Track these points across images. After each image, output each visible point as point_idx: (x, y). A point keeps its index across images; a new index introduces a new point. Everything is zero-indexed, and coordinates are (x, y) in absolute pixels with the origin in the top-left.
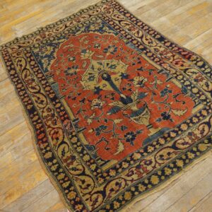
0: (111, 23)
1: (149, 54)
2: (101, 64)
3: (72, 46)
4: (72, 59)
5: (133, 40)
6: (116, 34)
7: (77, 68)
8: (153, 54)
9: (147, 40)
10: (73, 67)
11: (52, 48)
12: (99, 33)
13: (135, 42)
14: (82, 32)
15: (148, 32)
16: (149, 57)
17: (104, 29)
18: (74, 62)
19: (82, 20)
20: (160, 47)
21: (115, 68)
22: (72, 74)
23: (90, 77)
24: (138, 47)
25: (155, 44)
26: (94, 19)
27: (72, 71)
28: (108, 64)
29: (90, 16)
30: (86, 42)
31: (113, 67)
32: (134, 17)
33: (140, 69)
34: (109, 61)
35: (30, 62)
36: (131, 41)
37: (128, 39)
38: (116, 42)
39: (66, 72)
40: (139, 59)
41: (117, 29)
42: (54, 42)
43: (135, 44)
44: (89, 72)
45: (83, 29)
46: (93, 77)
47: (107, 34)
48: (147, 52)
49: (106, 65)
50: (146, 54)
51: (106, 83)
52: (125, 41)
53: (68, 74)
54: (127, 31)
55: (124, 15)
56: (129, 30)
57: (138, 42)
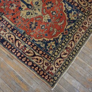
0: (41, 52)
1: (9, 26)
2: (36, 14)
3: (59, 24)
4: (54, 13)
5: (21, 36)
6: (33, 40)
7: (48, 8)
8: (7, 26)
9: (12, 39)
10: (50, 8)
11: (71, 19)
12: (46, 39)
13: (20, 35)
14: (58, 38)
15: (12, 46)
16: (9, 24)
17: (44, 45)
18: (51, 12)
19: (65, 51)
20: (3, 34)
21: (27, 13)
22: (48, 3)
23: (38, 4)
24: (17, 31)
25: (7, 36)
26: (56, 53)
27: (50, 5)
28: (32, 14)
29: (61, 57)
30: (51, 29)
31: (28, 14)
32: (24, 62)
33: (13, 14)
34: (32, 17)
35: (78, 5)
36: (22, 35)
37: (24, 37)
38: (32, 33)
39: (52, 4)
40: (15, 22)
41: (35, 46)
42: (73, 24)
43: (19, 33)
44: (40, 7)
45: (60, 41)
46: (36, 4)
47: (40, 40)
48: (11, 28)
49: (33, 14)
50: (11, 26)
51: (28, 3)
52: (26, 35)
53: (51, 3)
54: (27, 46)
55: (33, 63)
56: (25, 46)
57: (17, 36)
